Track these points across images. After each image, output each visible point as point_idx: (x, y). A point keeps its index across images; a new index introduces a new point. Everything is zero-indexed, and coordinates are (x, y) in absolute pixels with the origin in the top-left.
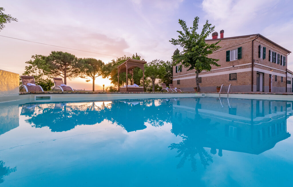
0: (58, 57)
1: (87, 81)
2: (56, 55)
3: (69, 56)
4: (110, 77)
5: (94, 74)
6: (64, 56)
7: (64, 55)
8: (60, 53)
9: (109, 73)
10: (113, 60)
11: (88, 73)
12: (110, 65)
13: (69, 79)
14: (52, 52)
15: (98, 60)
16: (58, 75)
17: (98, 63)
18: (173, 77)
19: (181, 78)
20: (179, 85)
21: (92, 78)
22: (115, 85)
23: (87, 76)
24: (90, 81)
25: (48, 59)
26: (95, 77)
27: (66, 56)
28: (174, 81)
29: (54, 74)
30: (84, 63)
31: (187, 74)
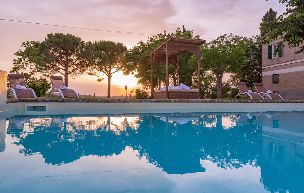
0: (57, 42)
1: (99, 80)
2: (54, 40)
3: (73, 39)
5: (110, 69)
8: (59, 36)
9: (135, 65)
10: (141, 42)
11: (101, 66)
12: (136, 51)
13: (72, 78)
14: (48, 36)
15: (116, 43)
16: (57, 71)
17: (117, 49)
18: (263, 68)
19: (281, 69)
20: (277, 84)
21: (107, 75)
22: (144, 87)
23: (99, 71)
24: (103, 79)
25: (42, 46)
26: (111, 73)
27: (68, 40)
28: (265, 76)
29: (50, 69)
30: (94, 50)
31: (295, 60)
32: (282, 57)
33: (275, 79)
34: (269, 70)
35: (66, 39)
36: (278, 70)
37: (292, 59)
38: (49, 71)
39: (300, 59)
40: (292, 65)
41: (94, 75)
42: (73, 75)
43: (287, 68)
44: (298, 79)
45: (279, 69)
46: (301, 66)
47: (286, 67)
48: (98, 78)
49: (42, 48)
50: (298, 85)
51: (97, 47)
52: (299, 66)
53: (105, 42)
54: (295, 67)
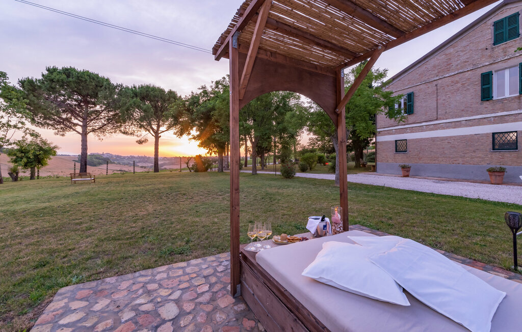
0: (62, 80)
1: (140, 142)
2: (57, 77)
3: (94, 79)
4: (194, 132)
5: (159, 126)
6: (78, 79)
7: (78, 77)
8: (68, 72)
9: (193, 121)
10: (203, 88)
11: (145, 122)
12: (194, 100)
13: (97, 138)
14: (48, 70)
15: (167, 90)
16: (71, 128)
17: (167, 98)
18: (378, 130)
19: (411, 132)
20: (403, 154)
21: (153, 135)
22: (208, 151)
23: (139, 129)
24: (146, 141)
25: (31, 86)
26: (159, 132)
27: (84, 80)
28: (382, 142)
29: (60, 125)
30: (129, 97)
31: (437, 119)
32: (412, 115)
33: (400, 147)
34: (389, 133)
35: (80, 78)
36: (406, 133)
37: (430, 117)
38: (59, 127)
39: (446, 119)
40: (432, 127)
41: (131, 134)
42: (99, 134)
43: (422, 131)
44: (443, 148)
45: (408, 132)
46: (449, 128)
47: (421, 129)
48: (139, 139)
49: (31, 88)
50: (443, 157)
51: (135, 94)
52: (444, 129)
53: (148, 87)
54: (436, 129)
